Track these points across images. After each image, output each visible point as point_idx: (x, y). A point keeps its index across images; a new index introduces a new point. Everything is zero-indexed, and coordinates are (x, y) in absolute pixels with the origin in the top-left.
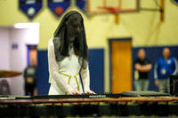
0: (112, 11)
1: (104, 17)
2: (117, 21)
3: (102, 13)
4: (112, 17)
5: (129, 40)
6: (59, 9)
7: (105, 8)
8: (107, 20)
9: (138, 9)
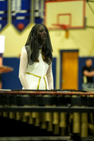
0: (64, 28)
1: (57, 32)
2: (67, 36)
3: (56, 29)
4: (63, 33)
5: (77, 51)
6: (21, 25)
7: (58, 25)
8: (59, 35)
9: (85, 27)
